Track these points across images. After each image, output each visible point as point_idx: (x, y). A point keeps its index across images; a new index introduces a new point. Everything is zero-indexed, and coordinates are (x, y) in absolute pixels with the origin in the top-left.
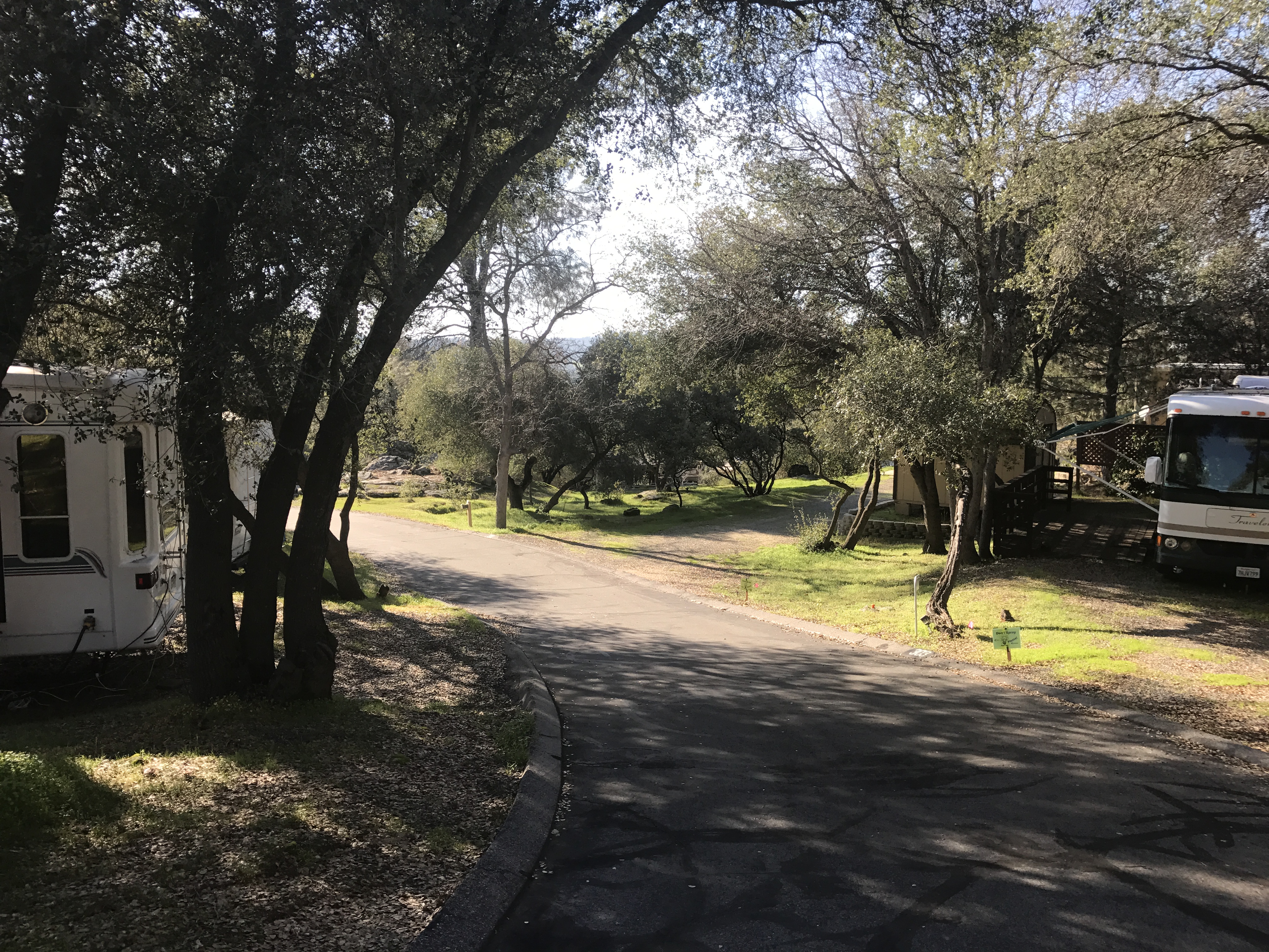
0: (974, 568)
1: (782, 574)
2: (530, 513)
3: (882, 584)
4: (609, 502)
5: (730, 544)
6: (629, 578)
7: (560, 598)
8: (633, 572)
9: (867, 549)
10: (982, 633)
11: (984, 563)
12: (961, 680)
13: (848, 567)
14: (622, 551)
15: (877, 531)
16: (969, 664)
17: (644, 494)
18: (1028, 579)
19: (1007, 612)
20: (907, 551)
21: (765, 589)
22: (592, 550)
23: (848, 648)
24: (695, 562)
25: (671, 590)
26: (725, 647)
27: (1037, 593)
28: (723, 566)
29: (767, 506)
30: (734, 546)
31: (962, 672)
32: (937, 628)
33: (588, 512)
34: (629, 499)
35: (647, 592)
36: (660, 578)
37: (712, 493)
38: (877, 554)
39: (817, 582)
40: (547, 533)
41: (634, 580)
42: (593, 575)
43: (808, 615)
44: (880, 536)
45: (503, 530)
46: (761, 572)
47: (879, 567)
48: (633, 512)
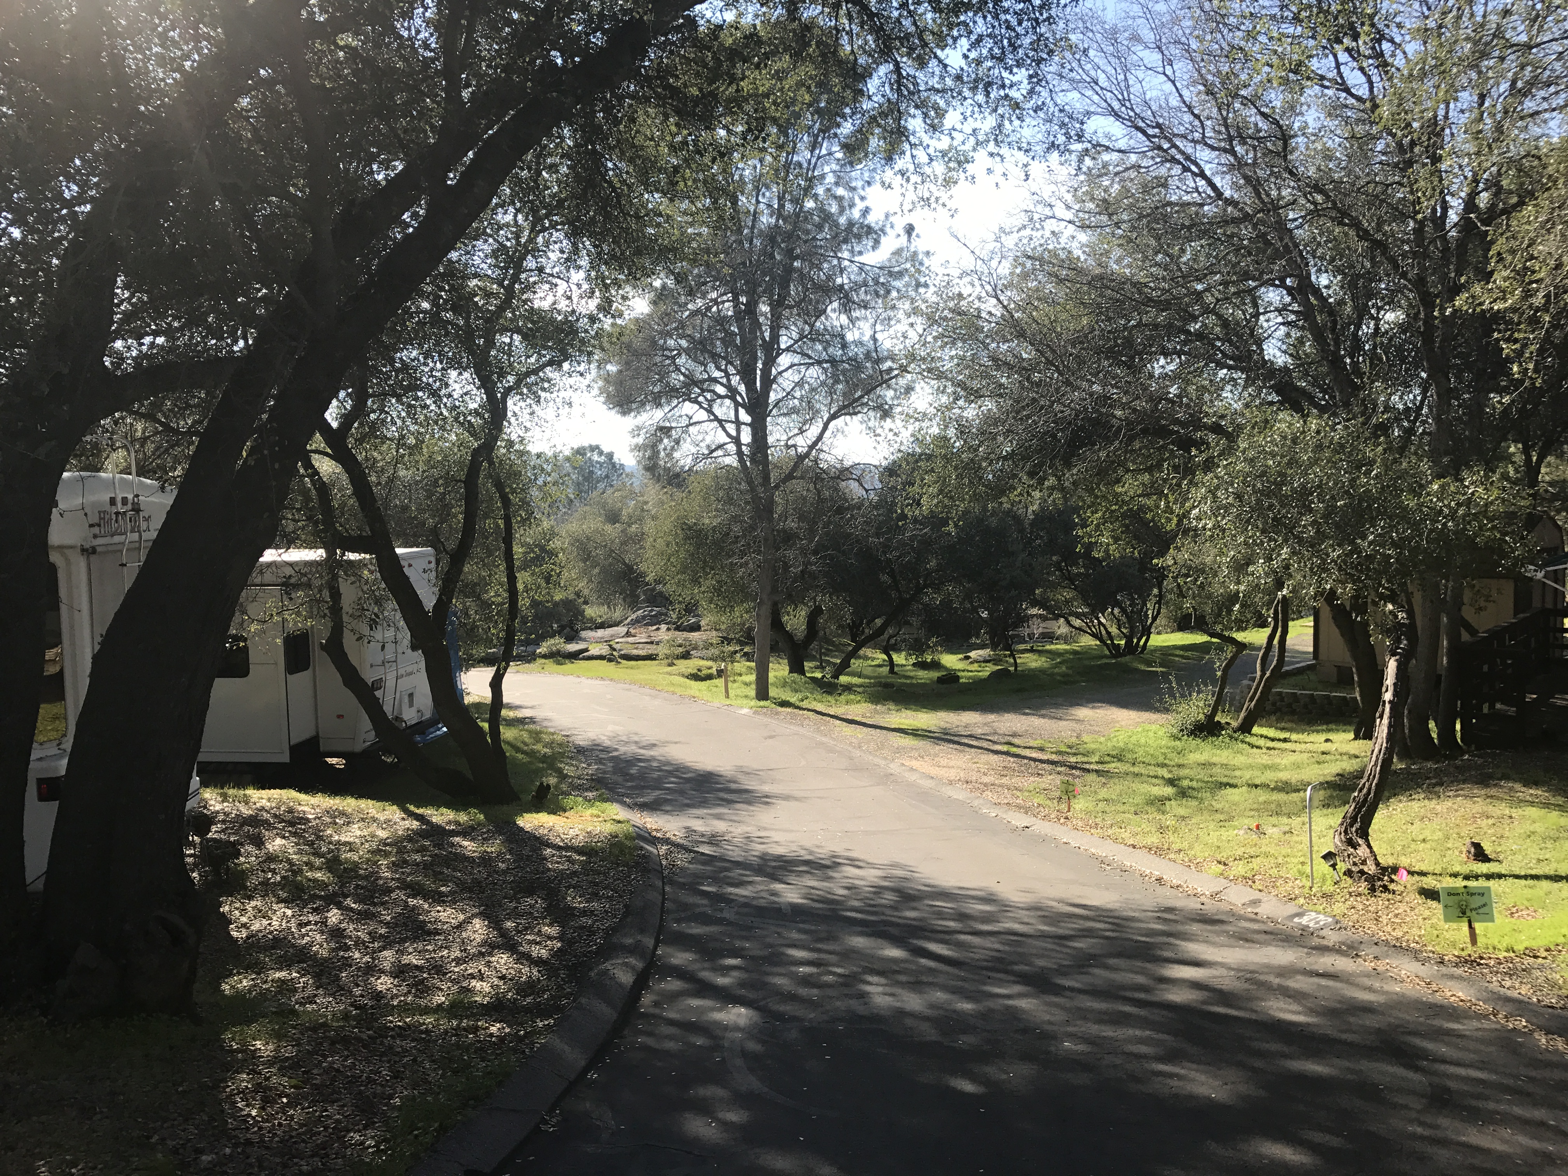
0: (1429, 764)
1: (1136, 769)
2: (813, 679)
3: (1285, 787)
4: (922, 665)
5: (1073, 725)
6: (907, 774)
7: (793, 804)
8: (915, 764)
9: (1271, 732)
10: (1429, 882)
11: (1446, 757)
12: (1377, 985)
13: (1239, 760)
14: (915, 733)
15: (1290, 705)
16: (1399, 948)
17: (973, 654)
18: (1518, 786)
19: (1477, 846)
20: (1331, 736)
21: (1103, 793)
22: (872, 731)
23: (1193, 905)
24: (1014, 750)
25: (959, 794)
26: (990, 899)
27: (1533, 812)
28: (1054, 757)
29: (1137, 670)
30: (1077, 727)
31: (1381, 966)
32: (1349, 873)
33: (892, 680)
34: (951, 661)
35: (923, 797)
36: (952, 774)
37: (1067, 652)
38: (1285, 740)
39: (1185, 783)
40: (820, 707)
41: (912, 777)
42: (856, 768)
43: (1154, 839)
44: (1293, 712)
45: (762, 703)
46: (1106, 767)
47: (1287, 760)
48: (951, 678)
